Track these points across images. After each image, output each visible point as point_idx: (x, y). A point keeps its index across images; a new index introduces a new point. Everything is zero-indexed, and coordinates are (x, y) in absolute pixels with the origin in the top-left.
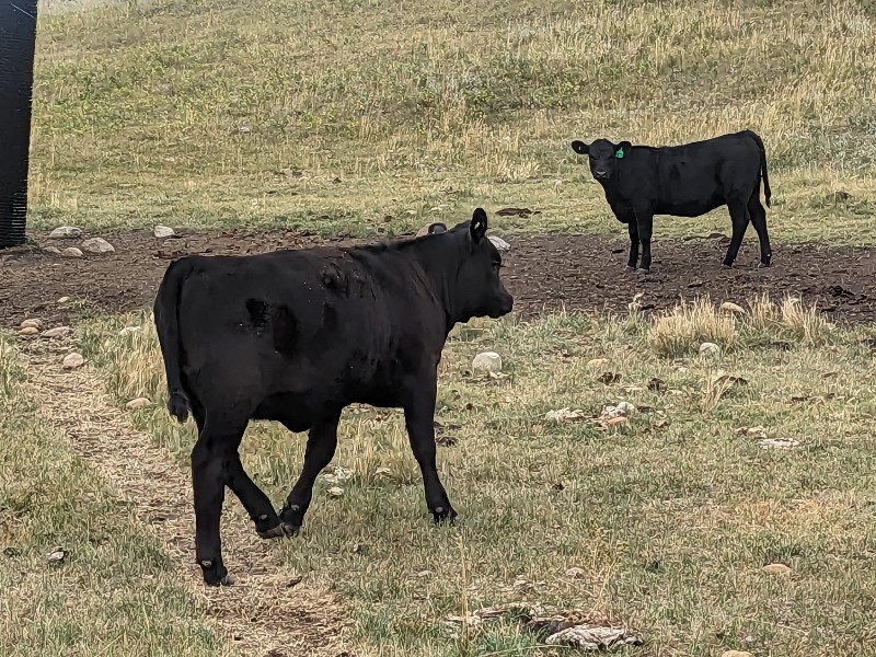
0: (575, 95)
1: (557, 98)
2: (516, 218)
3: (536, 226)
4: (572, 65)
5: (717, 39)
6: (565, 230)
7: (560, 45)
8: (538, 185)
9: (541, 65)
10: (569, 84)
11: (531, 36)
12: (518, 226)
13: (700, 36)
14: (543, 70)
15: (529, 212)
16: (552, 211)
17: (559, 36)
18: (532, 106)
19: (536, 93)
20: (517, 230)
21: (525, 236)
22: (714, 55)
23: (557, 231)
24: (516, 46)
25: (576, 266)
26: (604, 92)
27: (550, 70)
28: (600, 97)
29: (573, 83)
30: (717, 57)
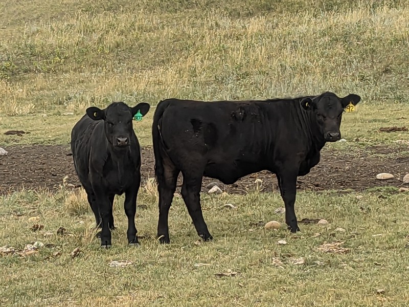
0: (62, 64)
1: (51, 66)
2: (16, 137)
3: (26, 141)
4: (60, 47)
5: (145, 31)
6: (42, 143)
7: (54, 36)
8: (33, 117)
9: (42, 47)
10: (58, 58)
11: (38, 31)
12: (16, 141)
13: (134, 30)
14: (43, 51)
15: (24, 133)
16: (37, 132)
17: (54, 30)
18: (37, 71)
19: (39, 64)
20: (15, 143)
21: (19, 146)
22: (142, 41)
23: (38, 144)
24: (28, 37)
25: (44, 164)
26: (78, 63)
27: (48, 50)
28: (75, 65)
29: (60, 58)
30: (144, 42)
